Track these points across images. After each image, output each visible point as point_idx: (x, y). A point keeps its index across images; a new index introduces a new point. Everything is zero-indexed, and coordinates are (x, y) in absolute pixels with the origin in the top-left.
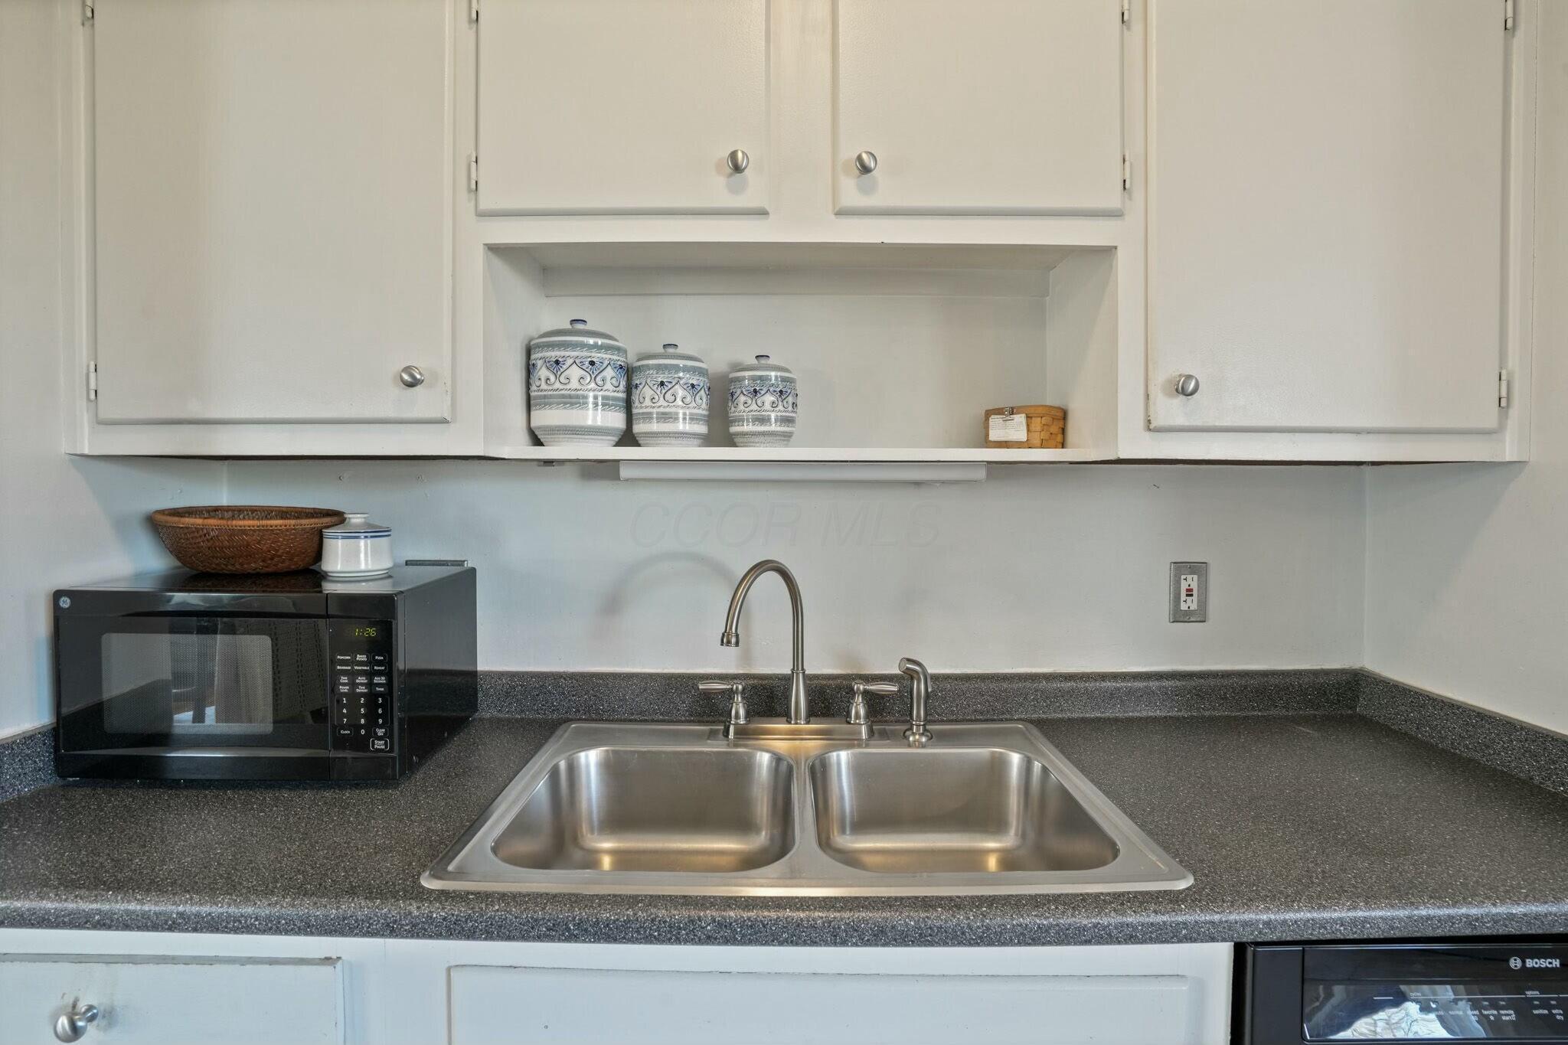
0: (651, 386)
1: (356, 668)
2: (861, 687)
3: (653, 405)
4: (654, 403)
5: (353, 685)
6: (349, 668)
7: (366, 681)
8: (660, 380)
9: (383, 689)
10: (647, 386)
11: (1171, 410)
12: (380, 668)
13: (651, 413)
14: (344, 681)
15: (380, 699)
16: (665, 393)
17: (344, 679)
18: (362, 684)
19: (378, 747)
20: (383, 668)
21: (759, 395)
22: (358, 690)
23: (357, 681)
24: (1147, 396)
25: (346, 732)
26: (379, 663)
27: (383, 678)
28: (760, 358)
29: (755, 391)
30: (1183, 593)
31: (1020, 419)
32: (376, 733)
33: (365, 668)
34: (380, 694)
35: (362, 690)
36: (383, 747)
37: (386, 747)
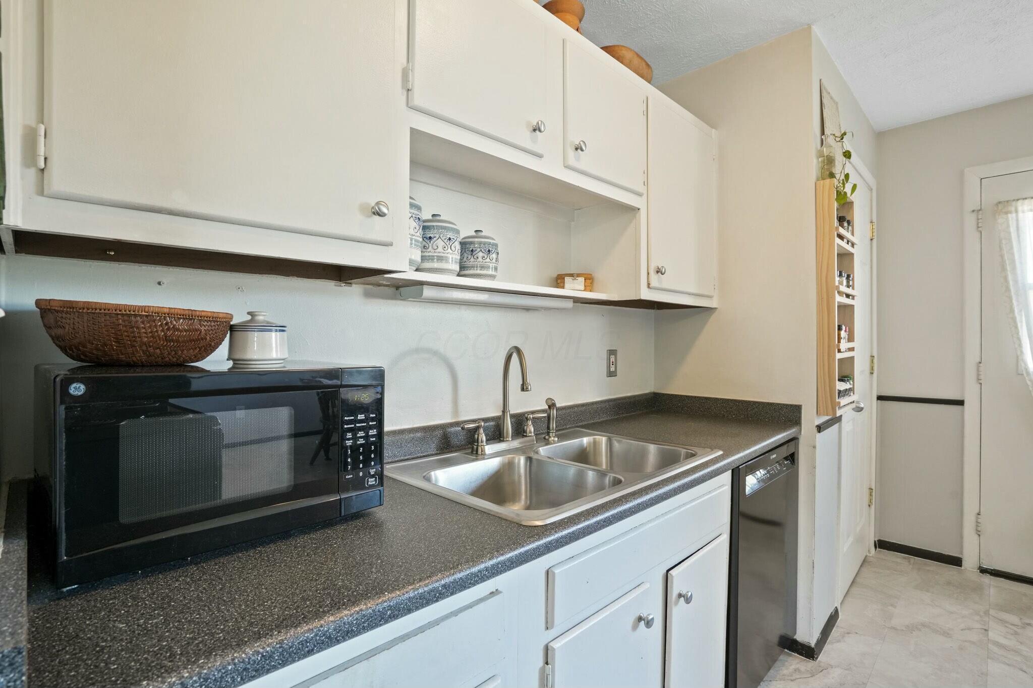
0: (443, 239)
1: (358, 425)
2: (532, 416)
3: (444, 252)
4: (445, 250)
5: (355, 438)
6: (353, 426)
7: (363, 435)
8: (448, 236)
9: (375, 439)
10: (440, 239)
11: (655, 280)
12: (373, 423)
13: (433, 256)
14: (349, 437)
15: (373, 447)
16: (451, 246)
17: (349, 435)
18: (361, 437)
19: (371, 483)
20: (375, 423)
21: (491, 254)
22: (358, 442)
23: (358, 435)
24: (648, 273)
25: (350, 476)
26: (373, 419)
27: (375, 431)
28: (477, 232)
29: (489, 251)
30: (611, 363)
31: (581, 279)
32: (369, 473)
33: (364, 424)
34: (373, 443)
35: (361, 441)
36: (374, 483)
37: (376, 483)
